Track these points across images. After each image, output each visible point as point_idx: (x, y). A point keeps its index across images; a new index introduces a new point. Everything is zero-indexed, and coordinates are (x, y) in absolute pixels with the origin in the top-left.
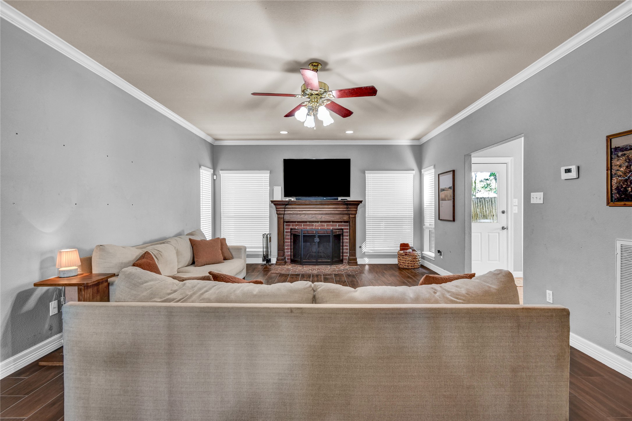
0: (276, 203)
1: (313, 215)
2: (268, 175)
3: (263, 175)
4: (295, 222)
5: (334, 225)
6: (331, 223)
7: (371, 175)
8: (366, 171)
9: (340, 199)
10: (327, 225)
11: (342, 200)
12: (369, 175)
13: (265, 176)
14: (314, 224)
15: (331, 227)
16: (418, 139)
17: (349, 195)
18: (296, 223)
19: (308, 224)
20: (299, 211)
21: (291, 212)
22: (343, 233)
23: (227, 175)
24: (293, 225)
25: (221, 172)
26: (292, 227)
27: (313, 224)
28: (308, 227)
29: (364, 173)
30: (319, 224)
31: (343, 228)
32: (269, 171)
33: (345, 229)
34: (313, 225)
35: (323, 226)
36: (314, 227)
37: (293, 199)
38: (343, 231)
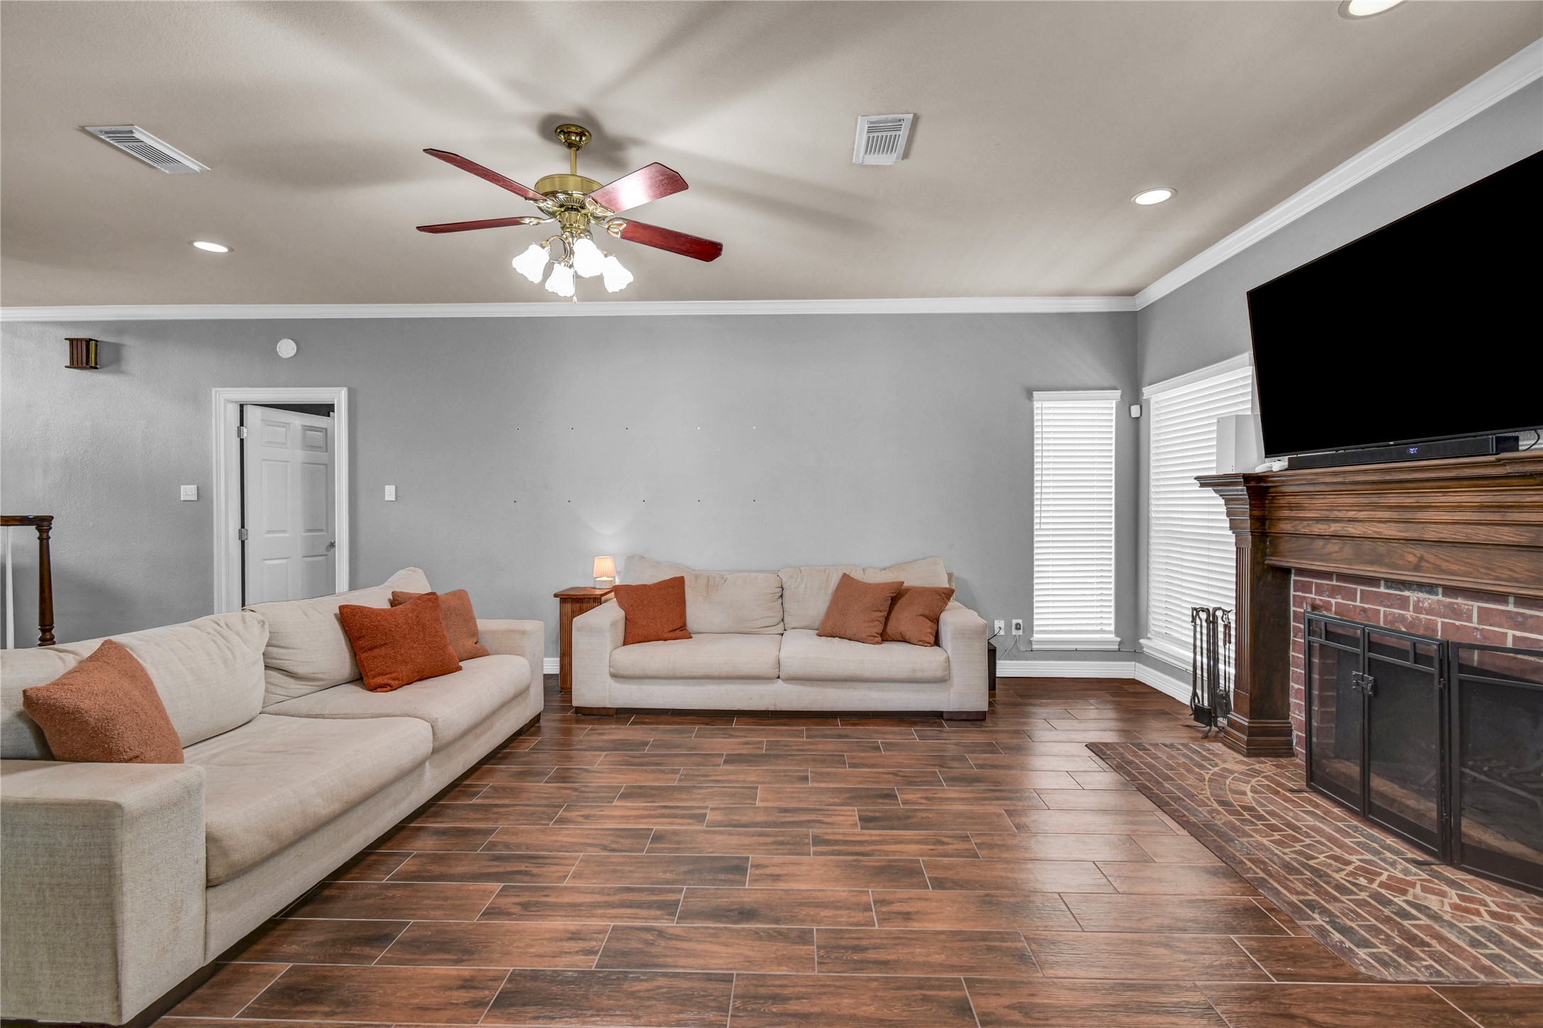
5: (1530, 621)
6: (1511, 608)
10: (1484, 616)
15: (1511, 633)
18: (1334, 583)
19: (1382, 589)
27: (1407, 593)
28: (1382, 609)
30: (1438, 602)
35: (1456, 613)
36: (1409, 614)
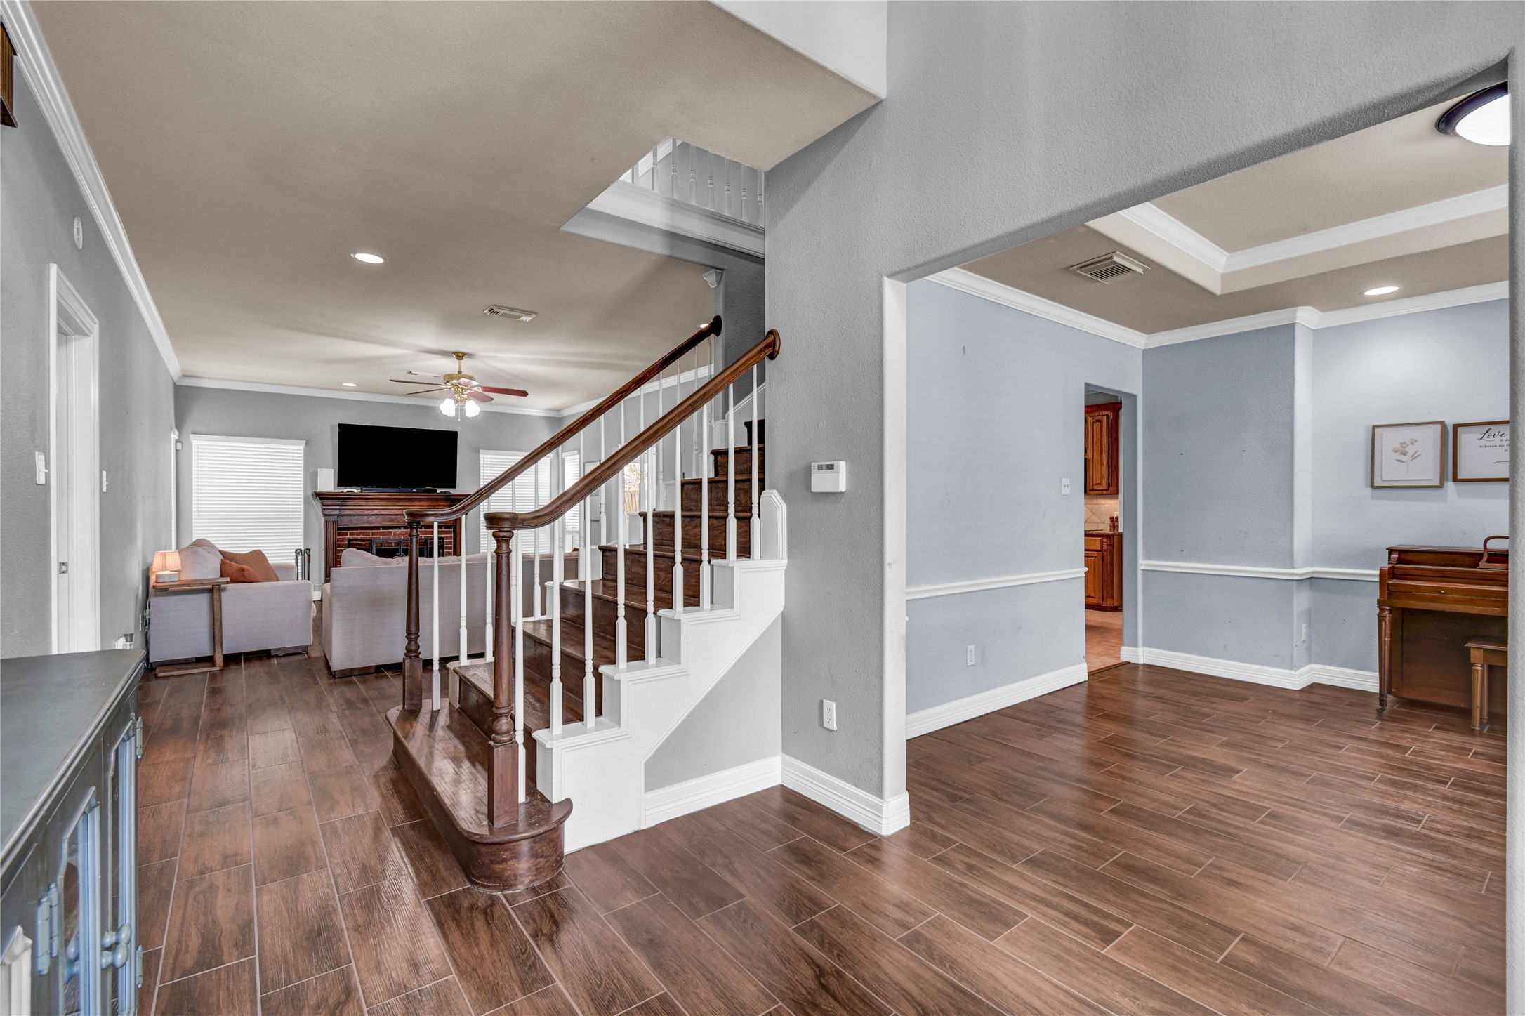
0: (322, 497)
1: (393, 517)
2: (302, 448)
3: (290, 447)
4: (356, 528)
7: (489, 456)
8: (481, 451)
9: (439, 490)
11: (441, 492)
12: (485, 456)
13: (295, 451)
14: (393, 531)
16: (558, 410)
17: (454, 486)
20: (367, 510)
21: (352, 512)
22: (443, 544)
23: (207, 443)
24: (352, 534)
25: (192, 436)
26: (351, 538)
29: (478, 452)
31: (443, 536)
32: (305, 441)
33: (447, 538)
34: (390, 533)
37: (356, 490)
38: (443, 541)
